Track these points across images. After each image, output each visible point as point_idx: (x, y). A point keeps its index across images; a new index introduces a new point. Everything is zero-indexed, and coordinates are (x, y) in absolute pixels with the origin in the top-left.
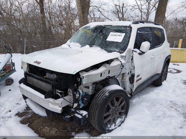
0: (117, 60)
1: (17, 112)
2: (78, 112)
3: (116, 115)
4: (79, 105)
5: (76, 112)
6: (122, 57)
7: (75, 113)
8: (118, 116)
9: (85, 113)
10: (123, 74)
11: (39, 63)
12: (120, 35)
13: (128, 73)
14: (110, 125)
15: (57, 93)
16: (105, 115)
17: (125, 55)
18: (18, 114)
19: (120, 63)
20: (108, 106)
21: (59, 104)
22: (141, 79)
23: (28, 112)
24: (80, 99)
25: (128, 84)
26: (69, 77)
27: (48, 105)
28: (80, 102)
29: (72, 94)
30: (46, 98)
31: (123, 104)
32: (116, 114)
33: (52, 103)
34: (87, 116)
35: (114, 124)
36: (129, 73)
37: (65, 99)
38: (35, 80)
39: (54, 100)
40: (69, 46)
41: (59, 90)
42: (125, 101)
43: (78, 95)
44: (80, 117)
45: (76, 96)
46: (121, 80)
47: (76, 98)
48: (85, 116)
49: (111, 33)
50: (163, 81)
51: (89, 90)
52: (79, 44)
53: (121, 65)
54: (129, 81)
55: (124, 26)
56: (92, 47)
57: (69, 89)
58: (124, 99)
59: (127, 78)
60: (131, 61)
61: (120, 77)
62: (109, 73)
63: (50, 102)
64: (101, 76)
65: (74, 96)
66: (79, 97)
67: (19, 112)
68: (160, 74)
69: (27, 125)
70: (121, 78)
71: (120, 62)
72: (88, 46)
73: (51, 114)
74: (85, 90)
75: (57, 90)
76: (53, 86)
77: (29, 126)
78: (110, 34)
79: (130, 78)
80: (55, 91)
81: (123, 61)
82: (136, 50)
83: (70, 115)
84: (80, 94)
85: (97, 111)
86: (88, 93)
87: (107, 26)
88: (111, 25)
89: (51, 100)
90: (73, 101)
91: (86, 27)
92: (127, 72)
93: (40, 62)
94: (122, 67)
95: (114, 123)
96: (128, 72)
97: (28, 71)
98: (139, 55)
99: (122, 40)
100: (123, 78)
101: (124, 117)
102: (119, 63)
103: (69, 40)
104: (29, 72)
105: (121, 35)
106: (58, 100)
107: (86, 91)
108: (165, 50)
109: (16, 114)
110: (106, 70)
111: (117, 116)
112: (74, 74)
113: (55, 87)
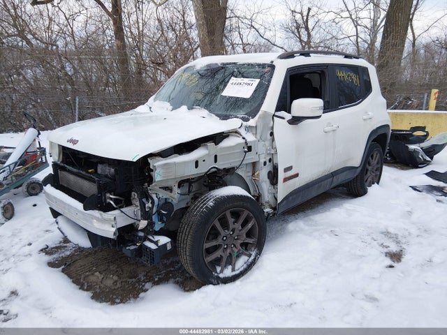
0: (237, 135)
1: (43, 246)
2: (151, 237)
3: (234, 249)
4: (151, 224)
5: (146, 239)
6: (248, 129)
7: (145, 241)
8: (240, 250)
9: (164, 240)
10: (254, 164)
11: (75, 142)
12: (250, 82)
13: (265, 164)
14: (220, 268)
15: (108, 200)
16: (207, 245)
17: (254, 125)
18: (46, 251)
19: (244, 141)
20: (214, 228)
21: (110, 220)
22: (297, 175)
23: (66, 246)
24: (154, 212)
25: (265, 186)
26: (132, 168)
27: (91, 223)
28: (155, 218)
29: (138, 203)
30: (86, 208)
31: (250, 225)
32: (235, 246)
33: (98, 219)
34: (169, 247)
35: (230, 267)
36: (268, 163)
37: (122, 212)
38: (72, 178)
39: (102, 213)
40: (150, 108)
41: (114, 195)
42: (254, 219)
43: (149, 205)
44: (153, 246)
45: (147, 205)
46: (251, 177)
47: (147, 210)
48: (165, 245)
49: (233, 80)
50: (370, 186)
51: (172, 194)
52: (168, 104)
53: (244, 145)
54: (268, 181)
55: (259, 65)
56: (192, 108)
57: (133, 193)
58: (251, 215)
59: (263, 173)
60: (269, 137)
61: (249, 172)
62: (216, 161)
63: (95, 217)
64: (197, 166)
65: (143, 205)
66: (151, 209)
67: (48, 247)
68: (357, 168)
69: (61, 268)
70: (250, 174)
71: (244, 138)
72: (184, 108)
73: (100, 243)
74: (164, 195)
75: (108, 195)
76: (99, 187)
77: (63, 271)
78: (231, 81)
79: (269, 173)
80: (105, 196)
81: (250, 138)
82: (283, 113)
83: (135, 245)
84: (153, 203)
85: (189, 236)
86: (170, 201)
87: (228, 64)
88: (235, 63)
89: (96, 213)
90: (142, 216)
91: (188, 67)
92: (262, 161)
93: (78, 141)
94: (246, 150)
95: (230, 264)
96: (264, 160)
97: (61, 160)
98: (290, 124)
99: (251, 95)
100: (253, 174)
101: (253, 254)
102: (240, 140)
103: (154, 96)
104: (62, 162)
105: (252, 82)
106: (110, 213)
107: (164, 197)
108: (370, 113)
109: (42, 250)
110: (208, 155)
111: (236, 250)
112: (135, 160)
113: (103, 189)
